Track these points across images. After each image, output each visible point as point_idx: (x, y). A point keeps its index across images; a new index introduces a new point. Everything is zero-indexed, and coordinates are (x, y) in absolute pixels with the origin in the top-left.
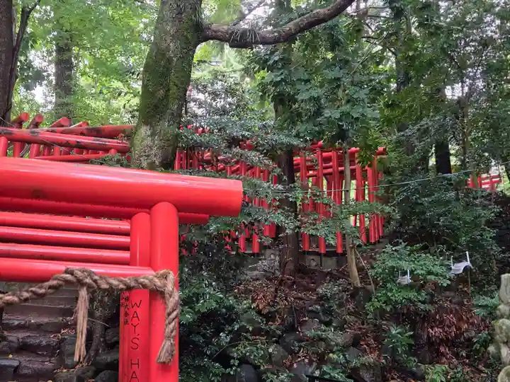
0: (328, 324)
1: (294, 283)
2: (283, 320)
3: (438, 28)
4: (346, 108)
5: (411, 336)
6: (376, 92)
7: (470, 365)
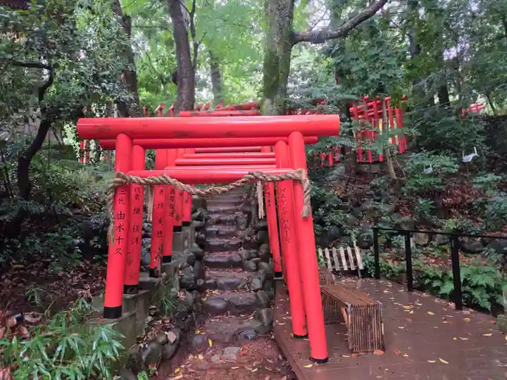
0: (379, 201)
1: (355, 180)
2: (352, 200)
3: (442, 10)
4: (383, 72)
5: (432, 204)
6: (402, 59)
7: (471, 218)
